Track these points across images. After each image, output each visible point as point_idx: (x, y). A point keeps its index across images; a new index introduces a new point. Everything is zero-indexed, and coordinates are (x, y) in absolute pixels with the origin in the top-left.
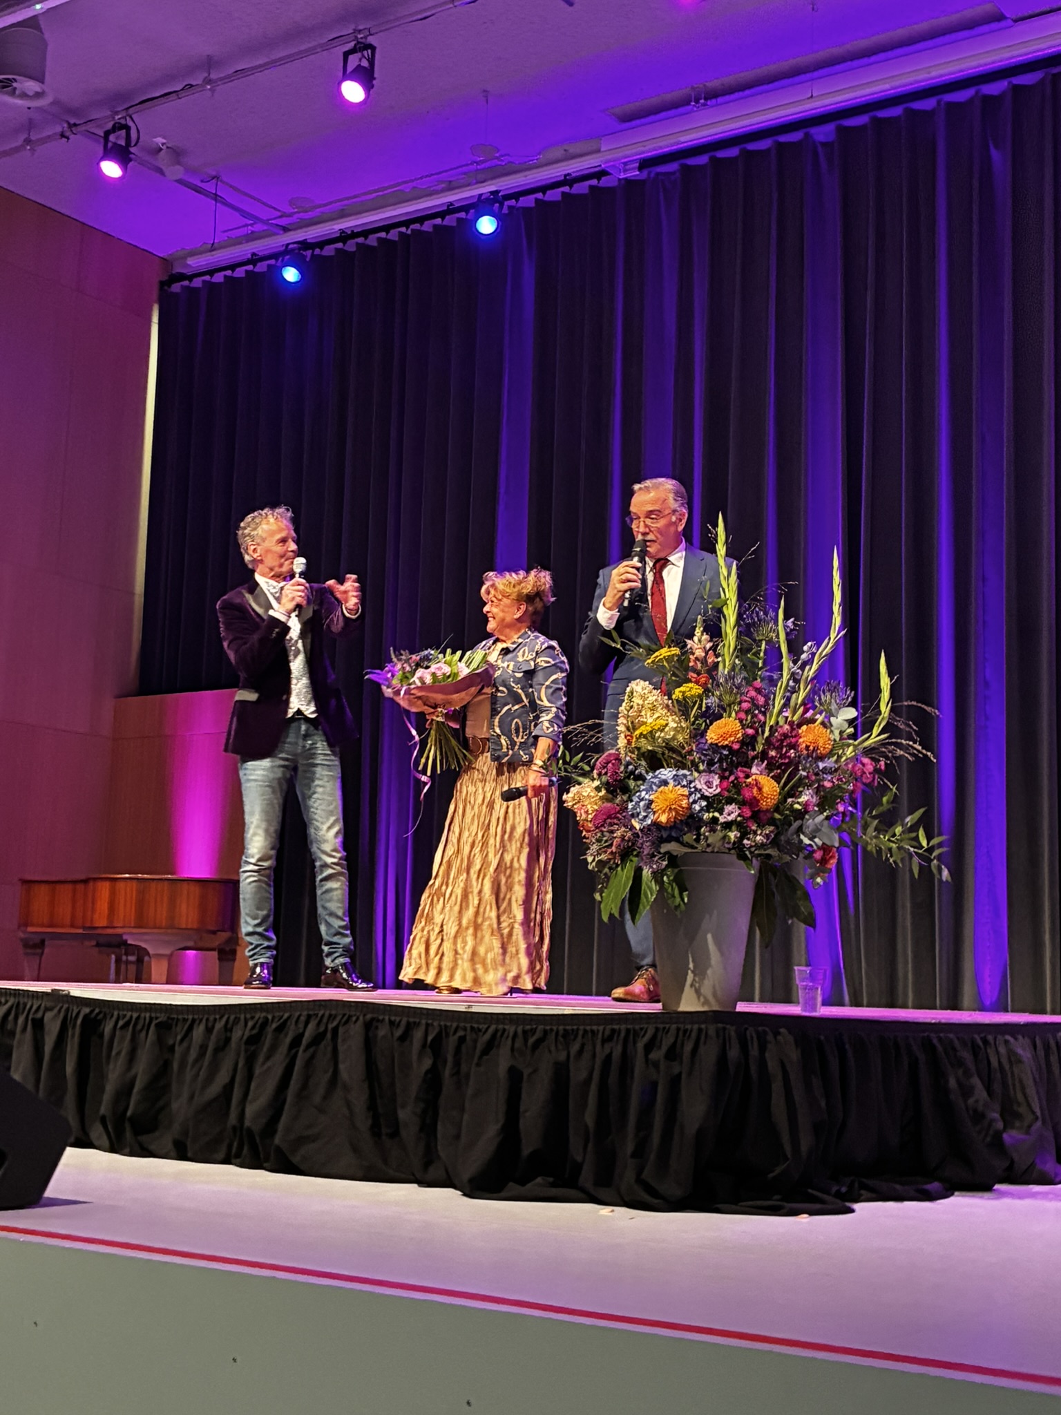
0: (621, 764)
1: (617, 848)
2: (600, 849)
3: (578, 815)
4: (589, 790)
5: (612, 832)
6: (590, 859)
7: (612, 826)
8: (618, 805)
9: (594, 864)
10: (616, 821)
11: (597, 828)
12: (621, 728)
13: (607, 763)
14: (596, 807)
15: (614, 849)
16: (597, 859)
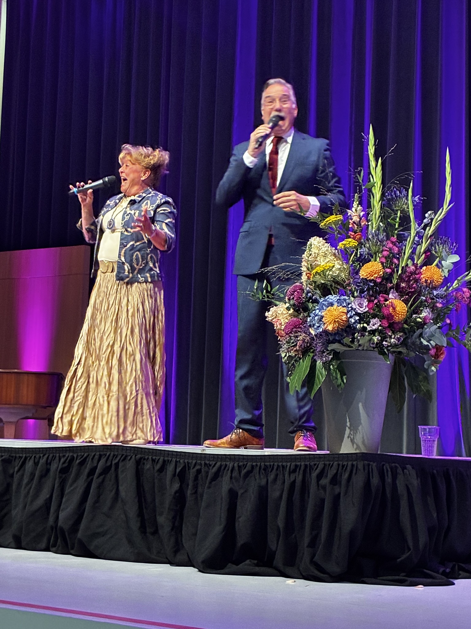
0: (304, 292)
1: (299, 347)
2: (289, 348)
3: (275, 326)
4: (282, 309)
5: (297, 337)
6: (283, 355)
7: (297, 333)
8: (301, 319)
9: (286, 358)
10: (299, 330)
11: (287, 334)
12: (304, 269)
13: (294, 292)
14: (287, 321)
15: (297, 347)
16: (288, 355)
